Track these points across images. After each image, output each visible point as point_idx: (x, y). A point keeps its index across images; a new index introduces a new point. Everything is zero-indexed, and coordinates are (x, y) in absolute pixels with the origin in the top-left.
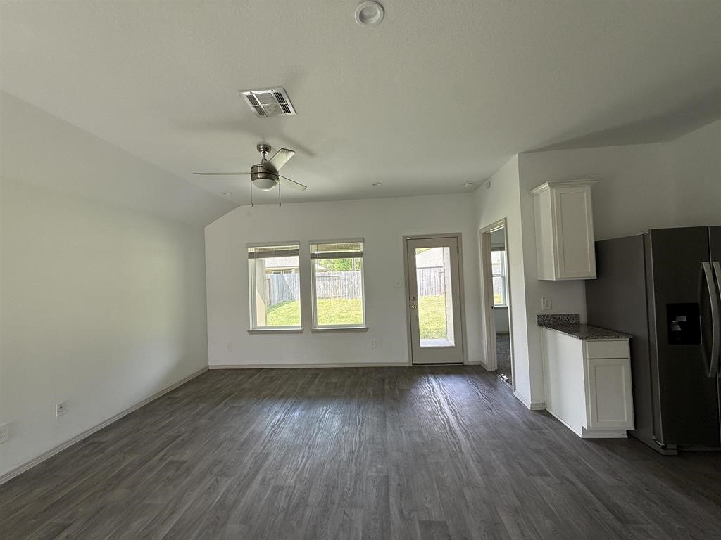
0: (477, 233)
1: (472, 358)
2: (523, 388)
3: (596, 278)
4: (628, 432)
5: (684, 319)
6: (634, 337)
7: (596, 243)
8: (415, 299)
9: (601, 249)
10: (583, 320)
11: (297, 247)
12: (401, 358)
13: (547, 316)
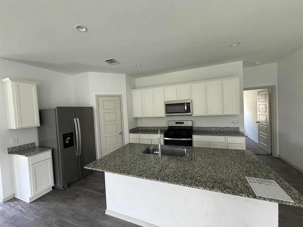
3: (40, 126)
4: (53, 187)
5: (69, 138)
6: (53, 149)
7: (39, 110)
10: (37, 145)
13: (14, 148)
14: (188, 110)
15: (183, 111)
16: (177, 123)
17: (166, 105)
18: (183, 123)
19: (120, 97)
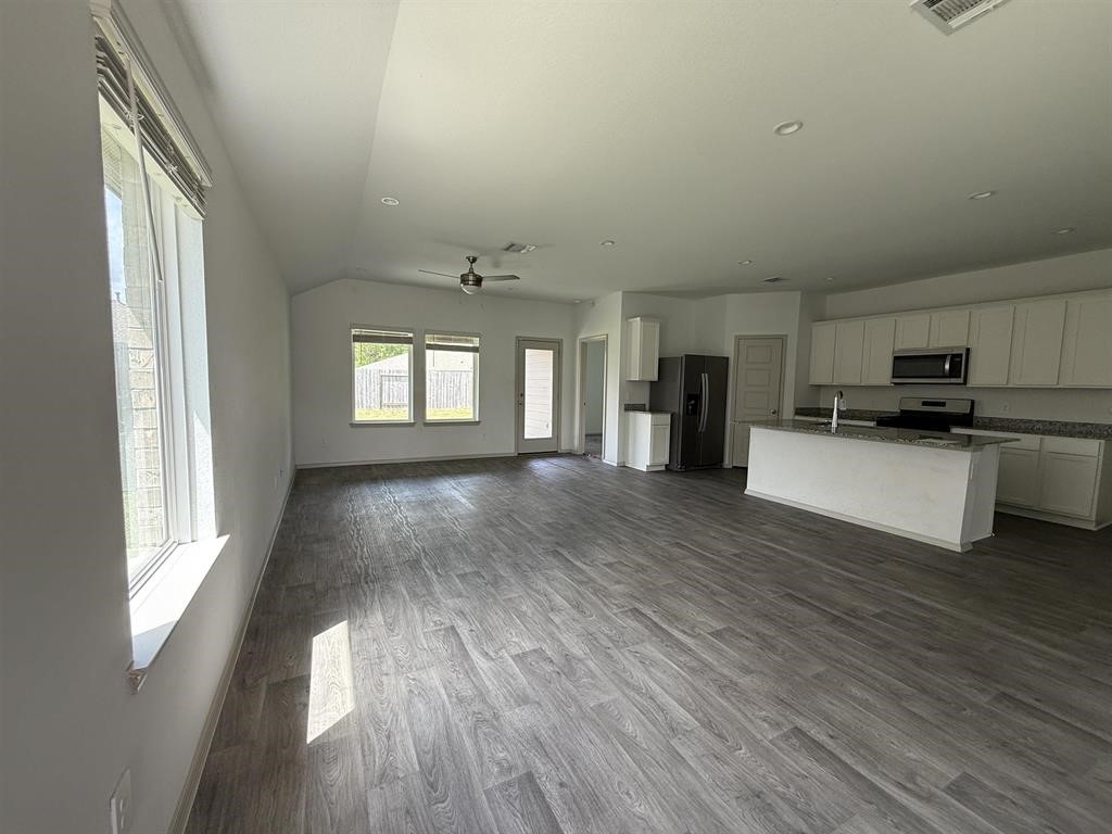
0: (575, 340)
1: (564, 447)
2: (611, 456)
3: (657, 380)
4: (666, 466)
5: (693, 402)
6: (673, 411)
8: (523, 395)
9: (662, 363)
11: (411, 335)
12: (509, 449)
13: (632, 404)
14: (954, 372)
15: (941, 374)
16: (925, 404)
17: (896, 358)
18: (943, 404)
19: (782, 339)
